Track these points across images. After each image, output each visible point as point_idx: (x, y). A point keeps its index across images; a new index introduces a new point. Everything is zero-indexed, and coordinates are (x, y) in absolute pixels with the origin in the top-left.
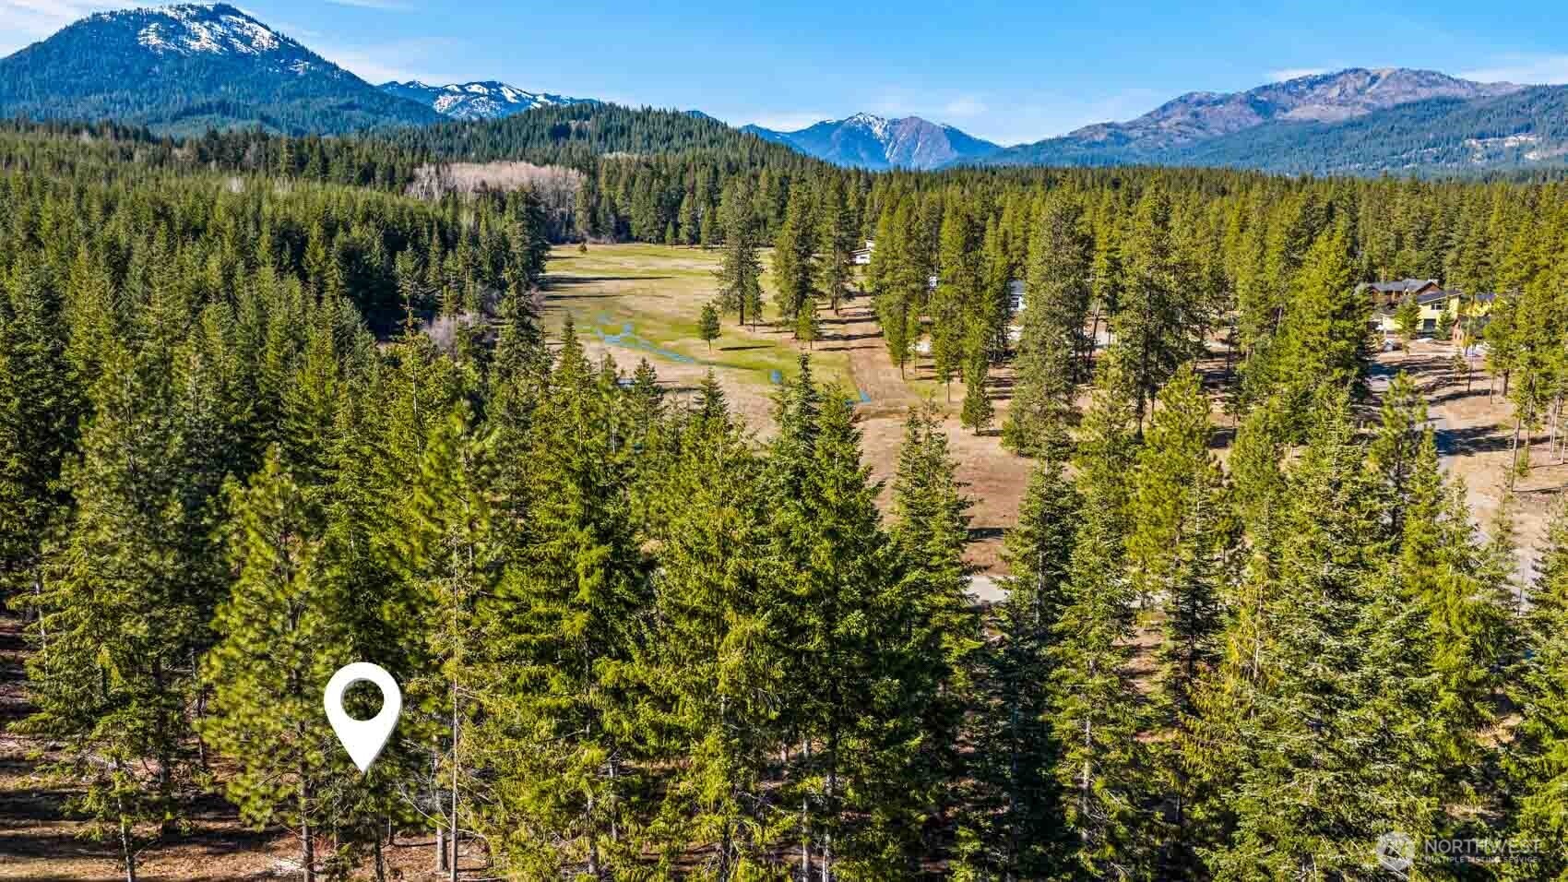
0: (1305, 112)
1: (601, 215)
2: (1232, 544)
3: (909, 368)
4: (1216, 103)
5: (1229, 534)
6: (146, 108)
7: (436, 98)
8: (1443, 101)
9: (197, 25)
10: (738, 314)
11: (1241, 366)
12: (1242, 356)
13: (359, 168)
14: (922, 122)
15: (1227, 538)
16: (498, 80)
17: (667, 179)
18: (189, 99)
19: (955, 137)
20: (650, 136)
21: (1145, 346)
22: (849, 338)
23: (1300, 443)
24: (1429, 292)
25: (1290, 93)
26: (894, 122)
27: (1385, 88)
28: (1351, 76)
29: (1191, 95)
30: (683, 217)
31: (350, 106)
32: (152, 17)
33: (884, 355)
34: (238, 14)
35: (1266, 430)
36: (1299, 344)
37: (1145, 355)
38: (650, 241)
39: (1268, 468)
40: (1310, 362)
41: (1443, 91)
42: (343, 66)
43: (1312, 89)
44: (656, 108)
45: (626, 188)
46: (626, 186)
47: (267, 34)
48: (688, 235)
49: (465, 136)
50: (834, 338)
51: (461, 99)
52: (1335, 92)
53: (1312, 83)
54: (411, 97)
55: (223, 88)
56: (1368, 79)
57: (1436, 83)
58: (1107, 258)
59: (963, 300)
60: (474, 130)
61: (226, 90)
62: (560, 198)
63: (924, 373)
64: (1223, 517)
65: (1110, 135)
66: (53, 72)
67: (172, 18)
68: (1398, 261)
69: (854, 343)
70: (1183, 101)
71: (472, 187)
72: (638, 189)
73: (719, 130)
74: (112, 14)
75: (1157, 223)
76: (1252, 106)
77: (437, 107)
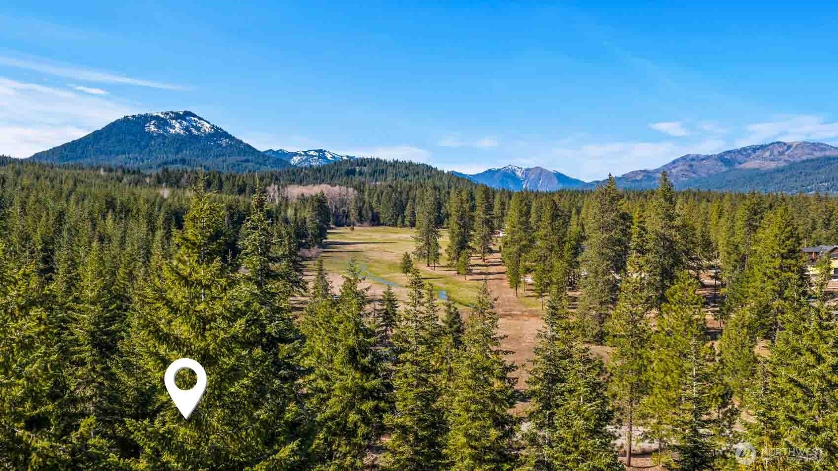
0: (752, 164)
1: (364, 212)
2: (724, 405)
3: (521, 290)
4: (703, 159)
5: (722, 397)
6: (145, 161)
7: (292, 158)
8: (829, 158)
9: (174, 121)
10: (426, 260)
11: (723, 291)
12: (723, 285)
13: (238, 186)
14: (542, 169)
15: (720, 400)
16: (323, 149)
17: (401, 193)
18: (167, 157)
19: (560, 177)
20: (397, 175)
21: (662, 275)
22: (489, 274)
23: (765, 338)
24: (835, 253)
25: (742, 155)
26: (528, 170)
27: (796, 152)
28: (776, 146)
29: (688, 155)
30: (407, 212)
31: (247, 161)
32: (152, 117)
33: (506, 283)
34: (195, 116)
35: (743, 326)
36: (761, 275)
37: (662, 281)
38: (389, 226)
39: (746, 351)
40: (769, 286)
41: (828, 153)
42: (245, 141)
43: (755, 152)
44: (400, 160)
45: (378, 198)
46: (378, 196)
47: (208, 126)
48: (409, 222)
49: (302, 174)
50: (481, 274)
51: (304, 158)
52: (767, 154)
53: (755, 149)
54: (279, 157)
55: (185, 152)
56: (786, 147)
57: (826, 150)
58: (639, 227)
59: (551, 249)
60: (307, 172)
61: (186, 153)
62: (343, 203)
63: (530, 293)
64: (717, 384)
65: (645, 176)
66: (102, 144)
67: (163, 118)
68: (814, 236)
69: (491, 277)
70: (683, 158)
71: (296, 197)
72: (384, 198)
73: (433, 171)
74: (134, 116)
75: (666, 200)
76: (722, 161)
77: (292, 162)
